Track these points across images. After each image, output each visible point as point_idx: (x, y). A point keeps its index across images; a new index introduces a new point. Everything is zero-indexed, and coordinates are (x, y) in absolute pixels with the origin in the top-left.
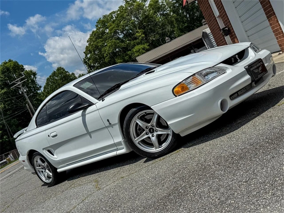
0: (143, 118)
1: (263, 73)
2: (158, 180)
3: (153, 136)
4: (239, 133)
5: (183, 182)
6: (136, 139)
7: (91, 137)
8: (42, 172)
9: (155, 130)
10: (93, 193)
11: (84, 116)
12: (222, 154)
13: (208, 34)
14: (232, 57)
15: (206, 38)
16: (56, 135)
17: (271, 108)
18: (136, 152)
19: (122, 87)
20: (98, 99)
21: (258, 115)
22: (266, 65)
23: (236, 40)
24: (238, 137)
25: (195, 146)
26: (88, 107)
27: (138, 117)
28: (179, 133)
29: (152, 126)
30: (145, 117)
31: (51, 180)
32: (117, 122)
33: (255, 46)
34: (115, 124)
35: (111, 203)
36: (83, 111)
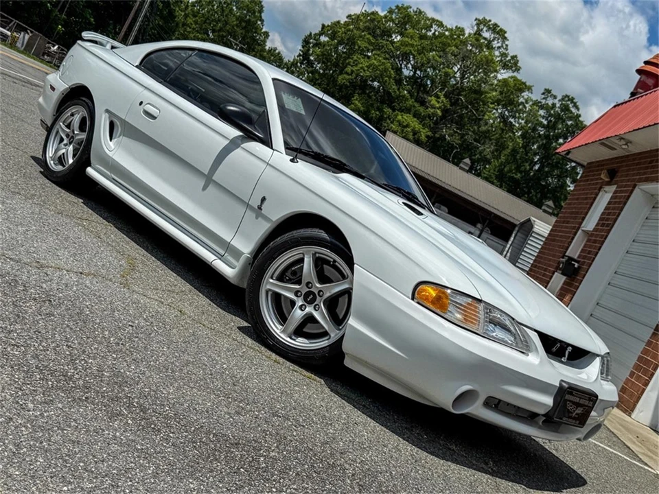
0: (320, 263)
1: (574, 422)
2: (238, 391)
3: (301, 308)
4: (436, 468)
5: (277, 447)
6: (271, 281)
7: (204, 188)
8: (62, 140)
9: (316, 303)
10: (111, 280)
11: (234, 144)
12: (381, 473)
13: (533, 232)
14: (561, 341)
15: (522, 233)
16: (154, 118)
17: (523, 486)
18: (246, 299)
19: (345, 176)
20: (288, 147)
21: (493, 473)
22: (593, 413)
23: (567, 298)
24: (430, 473)
25: (346, 404)
26: (257, 141)
27: (316, 253)
28: (347, 354)
29: (320, 291)
30: (325, 266)
31: (60, 168)
32: (274, 220)
33: (608, 365)
34: (266, 219)
35: (125, 337)
36: (241, 136)
